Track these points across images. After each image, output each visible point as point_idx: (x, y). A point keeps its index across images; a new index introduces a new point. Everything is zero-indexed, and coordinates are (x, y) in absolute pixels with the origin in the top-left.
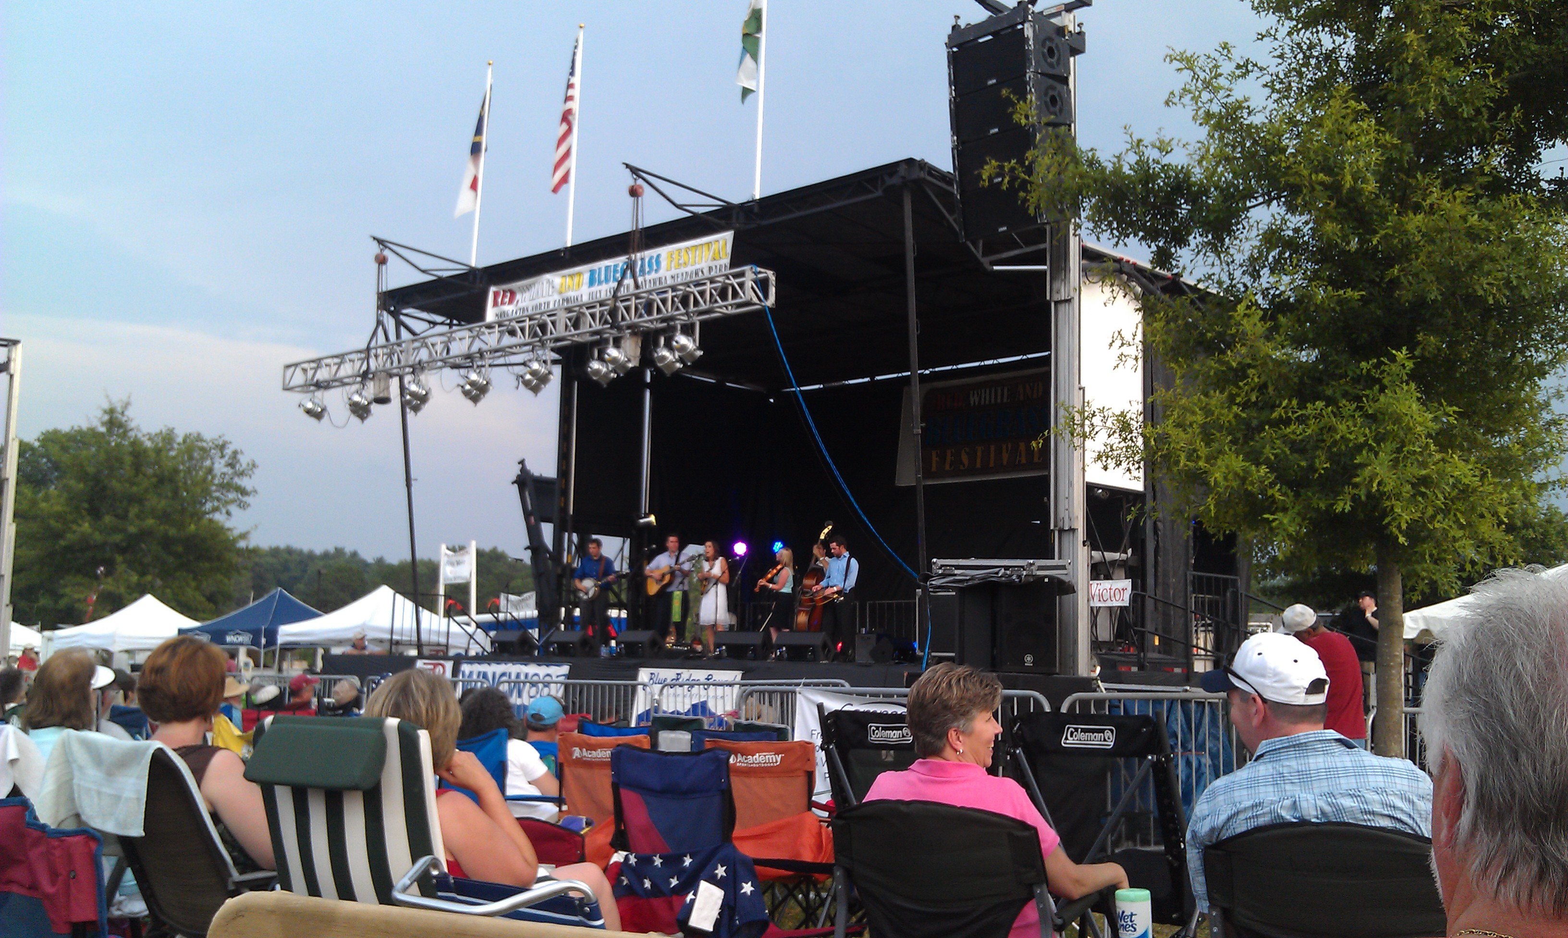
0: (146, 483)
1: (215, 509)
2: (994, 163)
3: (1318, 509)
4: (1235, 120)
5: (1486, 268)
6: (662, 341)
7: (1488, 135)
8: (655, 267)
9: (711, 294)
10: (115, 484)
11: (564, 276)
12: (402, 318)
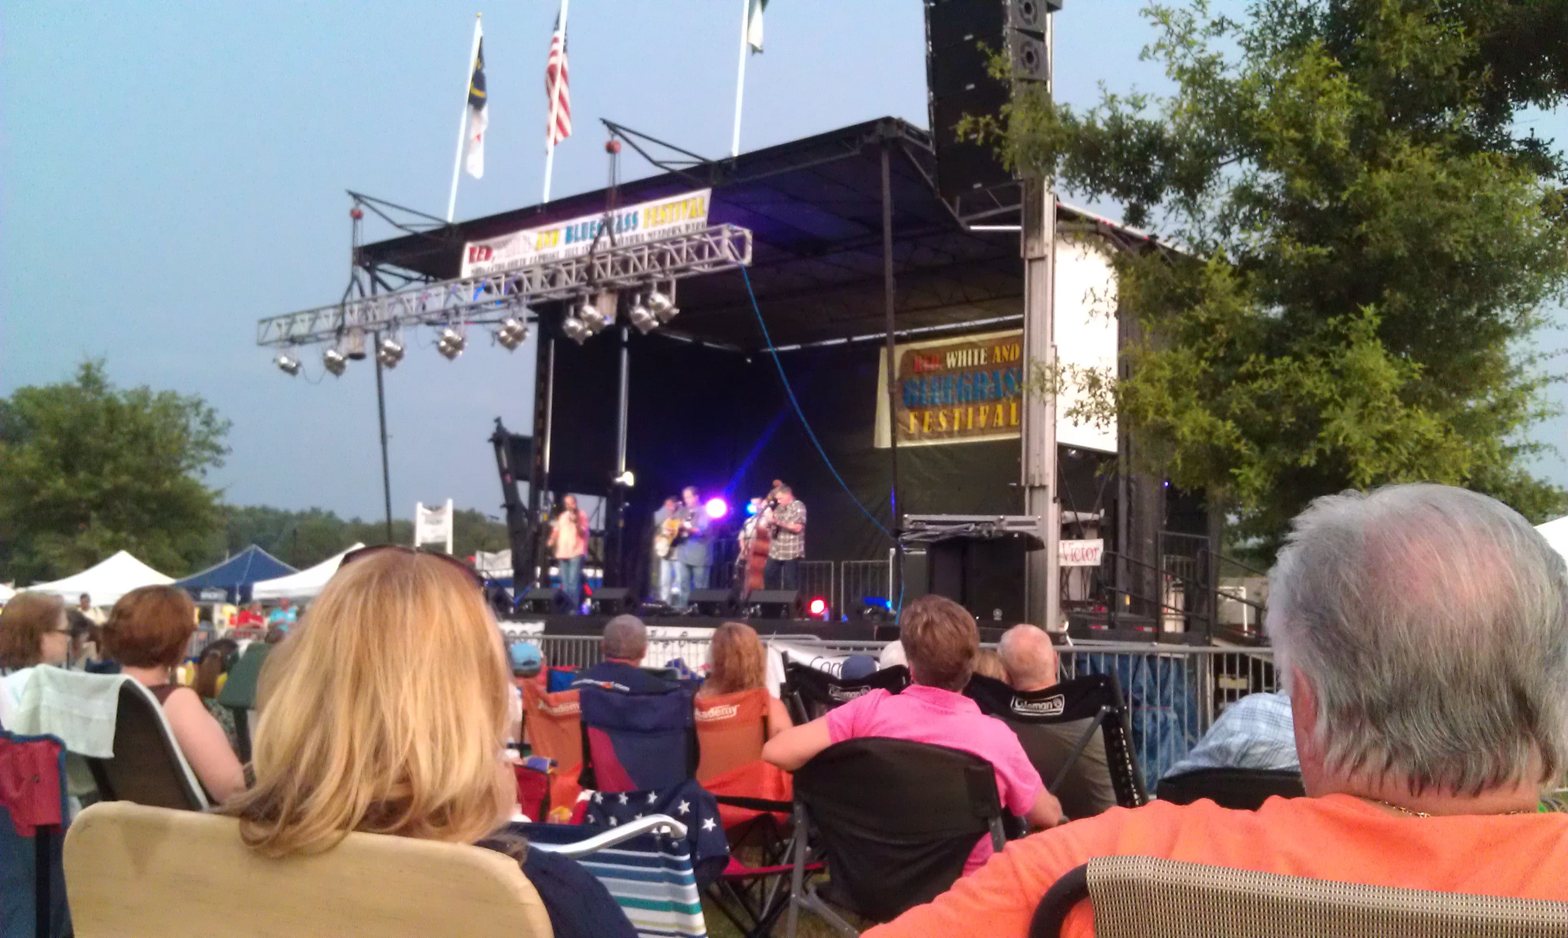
0: (121, 440)
1: (190, 467)
2: (969, 118)
3: (1283, 465)
4: (1208, 76)
5: (1453, 226)
6: (638, 298)
7: (1458, 94)
8: (632, 224)
9: (688, 252)
10: (89, 439)
11: (541, 233)
12: (378, 273)
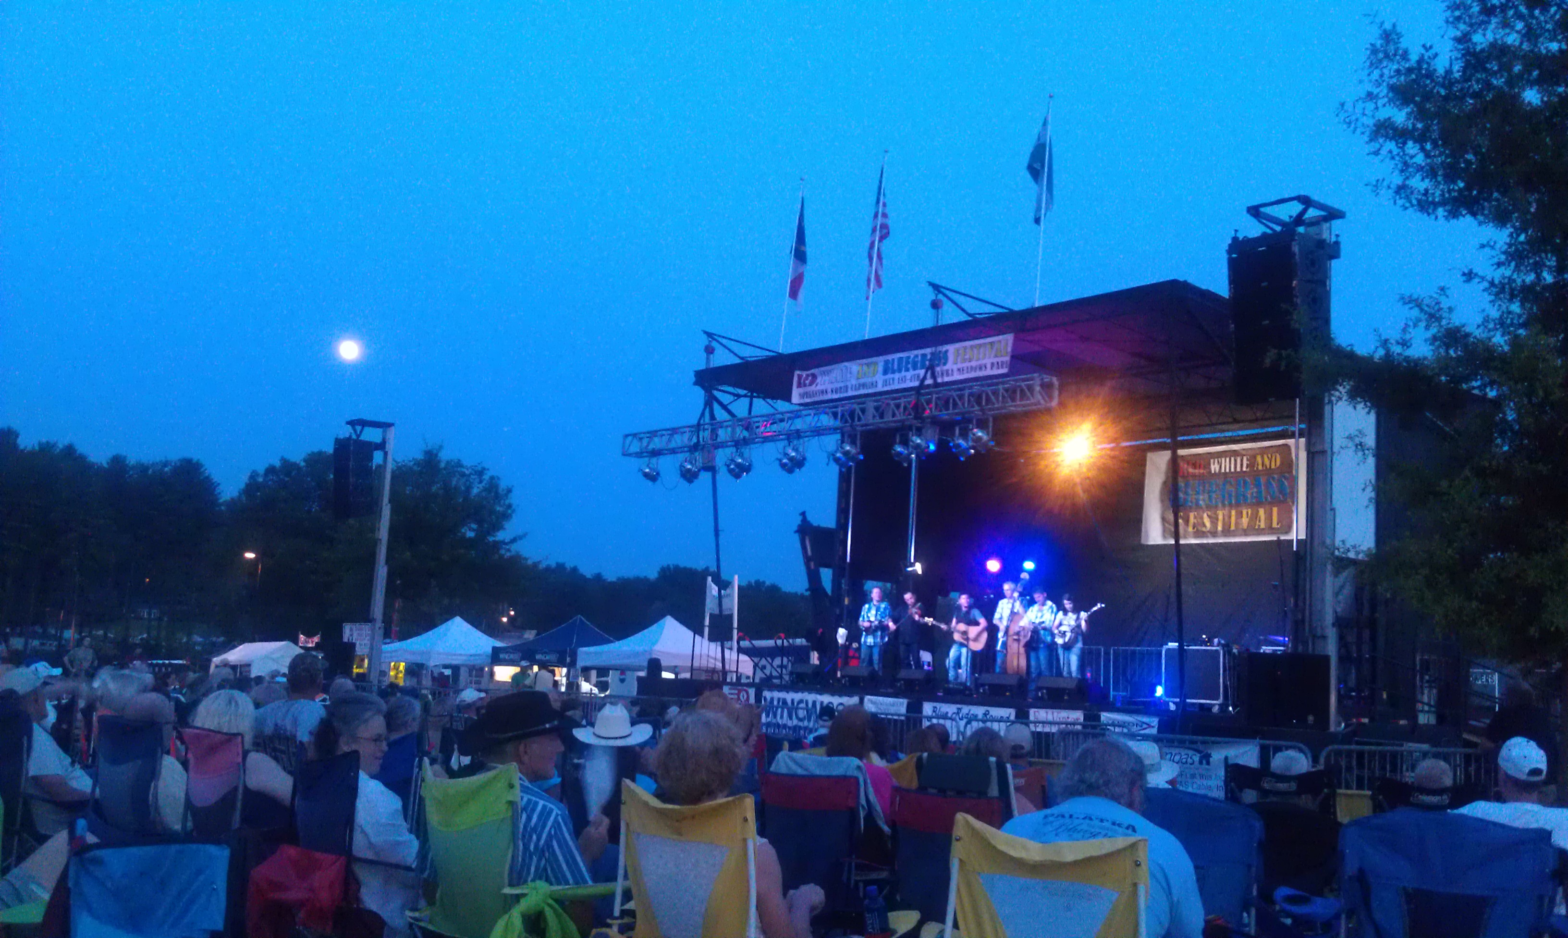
6: (958, 430)
8: (943, 361)
9: (1003, 395)
11: (862, 365)
12: (716, 393)
